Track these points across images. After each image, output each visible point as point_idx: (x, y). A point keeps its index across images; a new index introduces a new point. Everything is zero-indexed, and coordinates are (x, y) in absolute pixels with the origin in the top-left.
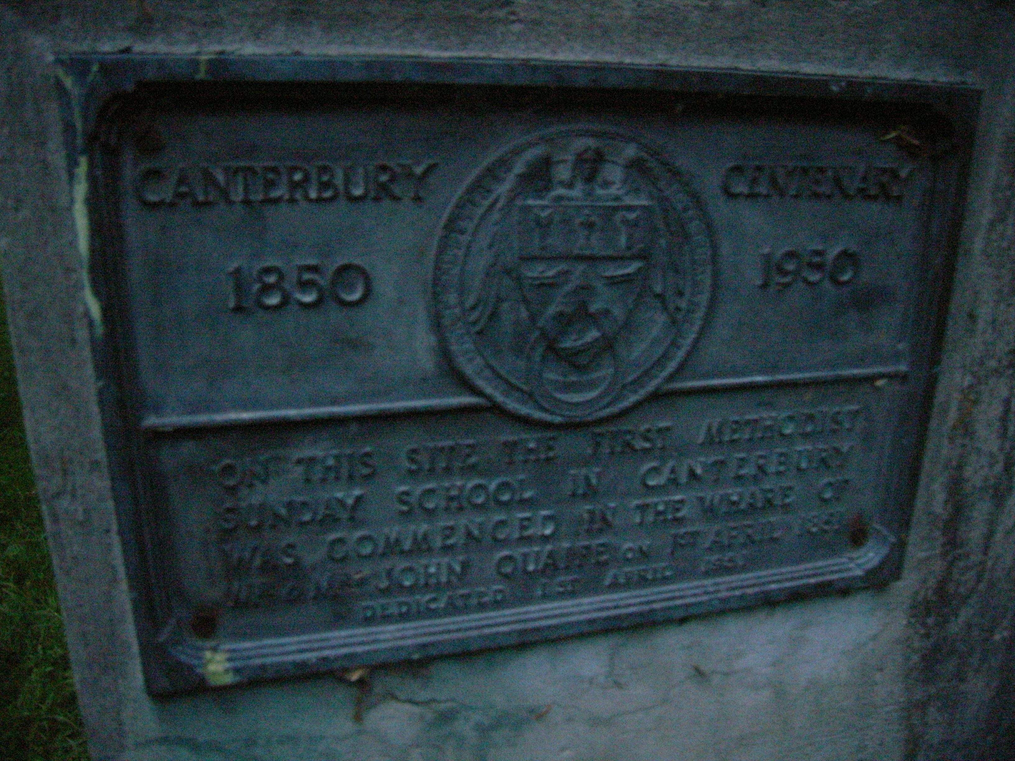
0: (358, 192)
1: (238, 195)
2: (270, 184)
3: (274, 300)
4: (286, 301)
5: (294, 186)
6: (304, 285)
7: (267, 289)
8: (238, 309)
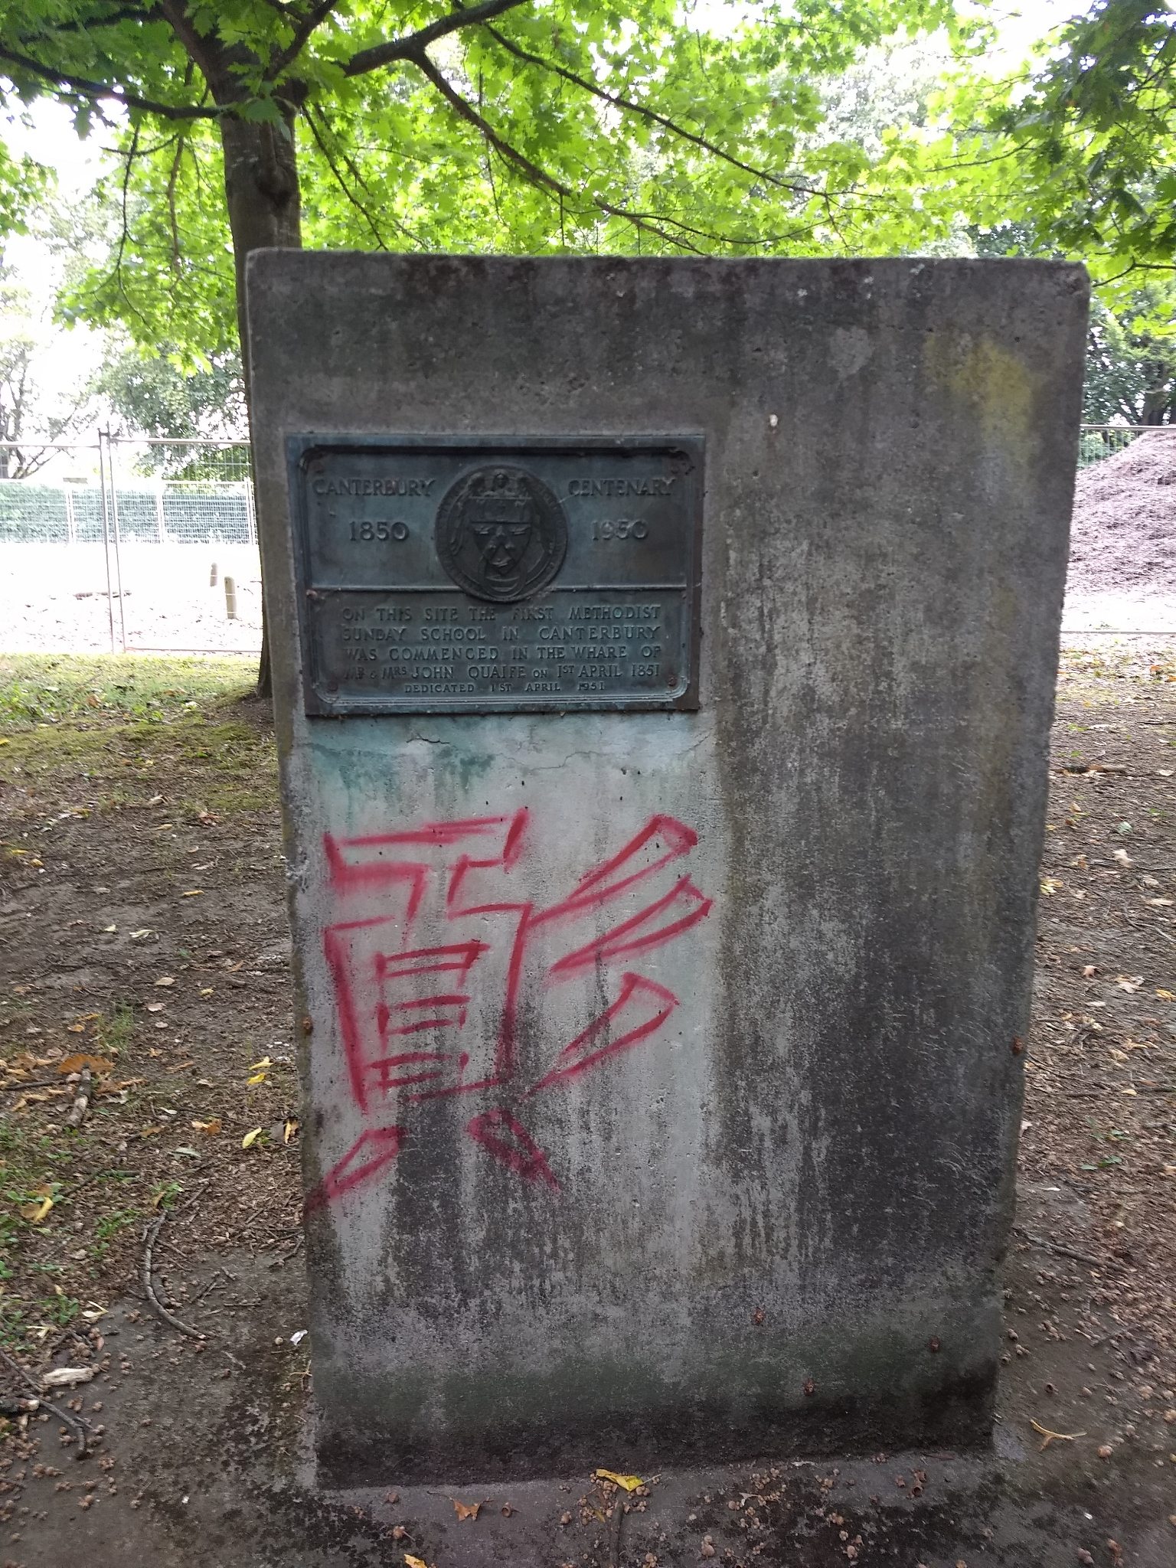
0: (402, 491)
1: (353, 492)
2: (367, 487)
3: (368, 536)
4: (372, 538)
5: (376, 488)
6: (381, 531)
7: (365, 531)
8: (353, 539)
